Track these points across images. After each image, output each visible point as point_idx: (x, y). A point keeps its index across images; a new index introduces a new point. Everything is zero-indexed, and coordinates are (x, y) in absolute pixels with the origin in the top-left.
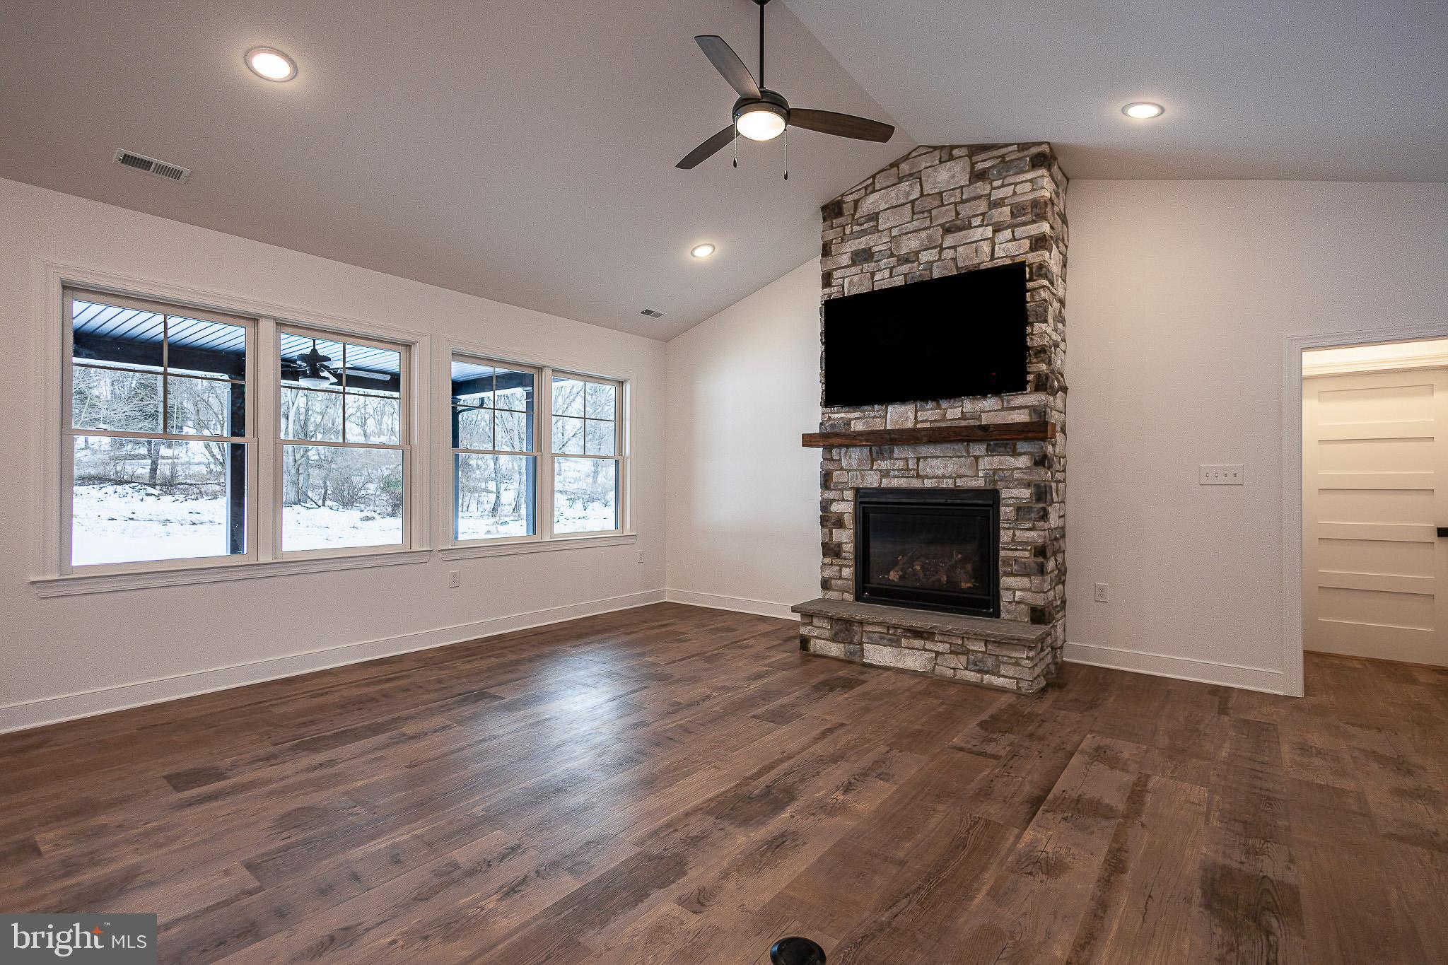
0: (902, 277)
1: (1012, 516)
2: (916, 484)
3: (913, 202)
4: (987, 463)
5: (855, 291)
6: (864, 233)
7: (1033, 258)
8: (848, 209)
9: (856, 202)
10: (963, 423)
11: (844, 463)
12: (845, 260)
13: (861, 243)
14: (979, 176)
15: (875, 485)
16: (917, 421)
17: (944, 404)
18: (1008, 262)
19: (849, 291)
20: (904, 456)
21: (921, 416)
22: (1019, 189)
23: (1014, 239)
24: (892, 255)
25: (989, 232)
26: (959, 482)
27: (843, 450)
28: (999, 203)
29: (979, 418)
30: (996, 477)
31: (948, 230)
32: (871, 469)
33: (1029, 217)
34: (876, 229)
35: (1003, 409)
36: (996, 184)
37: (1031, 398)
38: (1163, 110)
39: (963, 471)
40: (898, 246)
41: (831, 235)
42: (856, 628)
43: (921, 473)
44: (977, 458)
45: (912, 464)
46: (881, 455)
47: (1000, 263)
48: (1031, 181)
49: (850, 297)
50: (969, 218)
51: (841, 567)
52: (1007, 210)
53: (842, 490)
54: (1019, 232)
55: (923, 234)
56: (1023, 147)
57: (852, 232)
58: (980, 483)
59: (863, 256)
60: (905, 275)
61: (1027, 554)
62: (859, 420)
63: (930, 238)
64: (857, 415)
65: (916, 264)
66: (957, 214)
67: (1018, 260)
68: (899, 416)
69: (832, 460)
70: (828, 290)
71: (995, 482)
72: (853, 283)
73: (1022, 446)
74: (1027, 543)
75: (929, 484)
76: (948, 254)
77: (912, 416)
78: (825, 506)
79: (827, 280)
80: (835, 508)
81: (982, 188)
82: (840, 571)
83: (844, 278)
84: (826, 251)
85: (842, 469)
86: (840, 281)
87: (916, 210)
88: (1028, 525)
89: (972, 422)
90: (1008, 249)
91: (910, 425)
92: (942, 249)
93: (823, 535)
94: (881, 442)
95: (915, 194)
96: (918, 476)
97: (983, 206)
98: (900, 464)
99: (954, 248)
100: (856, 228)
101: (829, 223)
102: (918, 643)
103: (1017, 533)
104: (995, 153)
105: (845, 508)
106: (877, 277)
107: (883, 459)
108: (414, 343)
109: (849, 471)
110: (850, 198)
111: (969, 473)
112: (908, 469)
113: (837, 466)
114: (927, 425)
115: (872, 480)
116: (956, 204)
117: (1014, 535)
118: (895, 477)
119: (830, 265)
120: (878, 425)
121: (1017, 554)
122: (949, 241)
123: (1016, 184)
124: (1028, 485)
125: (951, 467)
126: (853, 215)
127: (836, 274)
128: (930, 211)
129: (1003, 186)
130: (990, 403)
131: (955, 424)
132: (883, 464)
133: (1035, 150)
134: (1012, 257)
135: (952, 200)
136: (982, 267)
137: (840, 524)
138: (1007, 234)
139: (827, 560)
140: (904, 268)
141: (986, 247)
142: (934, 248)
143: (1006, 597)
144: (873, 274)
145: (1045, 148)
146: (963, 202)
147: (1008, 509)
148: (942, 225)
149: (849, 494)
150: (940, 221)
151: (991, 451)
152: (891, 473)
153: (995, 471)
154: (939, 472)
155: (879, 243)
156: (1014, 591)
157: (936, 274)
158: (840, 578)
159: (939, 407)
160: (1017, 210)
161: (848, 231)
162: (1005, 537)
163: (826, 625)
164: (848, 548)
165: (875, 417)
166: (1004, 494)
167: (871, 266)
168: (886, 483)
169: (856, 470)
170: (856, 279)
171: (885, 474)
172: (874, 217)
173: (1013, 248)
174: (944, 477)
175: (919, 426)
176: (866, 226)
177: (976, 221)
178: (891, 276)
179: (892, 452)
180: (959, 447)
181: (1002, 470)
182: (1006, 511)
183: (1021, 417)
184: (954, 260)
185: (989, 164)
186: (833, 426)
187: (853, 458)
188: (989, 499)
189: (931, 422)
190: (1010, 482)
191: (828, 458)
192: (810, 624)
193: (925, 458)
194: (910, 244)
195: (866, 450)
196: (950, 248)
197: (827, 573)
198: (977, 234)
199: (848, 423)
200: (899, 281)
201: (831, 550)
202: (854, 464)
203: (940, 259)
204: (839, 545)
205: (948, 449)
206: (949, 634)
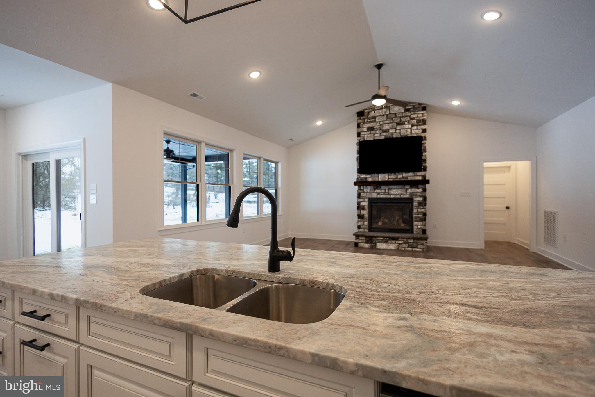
0: (384, 136)
1: (417, 205)
2: (388, 196)
3: (387, 115)
4: (410, 191)
5: (368, 139)
6: (371, 122)
7: (423, 135)
8: (366, 114)
9: (368, 113)
10: (403, 179)
11: (365, 190)
12: (365, 129)
13: (371, 125)
14: (407, 110)
15: (375, 197)
16: (389, 178)
17: (397, 174)
18: (416, 135)
19: (367, 139)
20: (384, 188)
21: (390, 177)
22: (419, 115)
23: (417, 129)
24: (380, 130)
25: (410, 126)
26: (402, 196)
27: (365, 187)
28: (413, 119)
29: (407, 178)
30: (413, 195)
31: (398, 124)
32: (374, 192)
33: (421, 124)
34: (375, 121)
35: (414, 176)
36: (412, 113)
37: (422, 173)
38: (461, 103)
39: (403, 193)
40: (383, 127)
41: (360, 121)
42: (374, 239)
43: (390, 193)
44: (407, 189)
45: (387, 191)
46: (377, 188)
47: (414, 135)
48: (422, 114)
49: (366, 141)
50: (404, 122)
51: (364, 222)
52: (415, 121)
53: (364, 199)
54: (419, 127)
55: (390, 125)
56: (420, 104)
57: (367, 121)
58: (407, 196)
59: (370, 129)
60: (385, 136)
61: (421, 215)
62: (370, 178)
63: (392, 126)
64: (369, 176)
65: (388, 133)
66: (401, 120)
67: (418, 135)
68: (383, 177)
69: (361, 189)
70: (359, 138)
71: (412, 196)
72: (367, 137)
73: (420, 186)
74: (421, 212)
75: (392, 196)
76: (398, 131)
77: (387, 177)
78: (359, 203)
79: (359, 135)
80: (362, 204)
81: (408, 114)
82: (364, 223)
83: (364, 135)
84: (359, 126)
85: (364, 192)
86: (363, 136)
87: (388, 117)
88: (422, 207)
89: (405, 179)
90: (416, 131)
91: (386, 179)
92: (396, 129)
93: (358, 212)
94: (377, 184)
95: (388, 113)
96: (389, 194)
97: (408, 119)
98: (383, 191)
99: (400, 129)
100: (369, 120)
101: (359, 118)
102: (394, 241)
103: (419, 210)
104: (412, 105)
105: (365, 204)
106: (376, 135)
107: (378, 189)
108: (234, 150)
109: (366, 193)
110: (366, 111)
111: (404, 193)
112: (385, 192)
113: (362, 191)
114: (392, 180)
115: (374, 195)
116: (400, 117)
117: (418, 210)
118: (382, 194)
119: (360, 130)
120: (376, 179)
121: (419, 215)
122: (398, 127)
123: (418, 114)
124: (421, 197)
125: (399, 191)
126: (367, 116)
127: (362, 133)
128: (392, 118)
129: (414, 114)
130: (410, 174)
131: (400, 180)
132: (378, 191)
133: (423, 106)
134: (417, 134)
135: (399, 116)
136: (409, 136)
137: (363, 208)
138: (415, 127)
139: (359, 220)
140: (385, 134)
141: (409, 130)
142: (394, 129)
143: (415, 228)
144: (374, 134)
145: (425, 105)
146: (402, 117)
147: (416, 203)
148: (396, 123)
149: (366, 200)
150: (396, 121)
151: (411, 187)
152: (381, 193)
153: (412, 193)
154: (396, 193)
155: (376, 126)
156: (418, 226)
157: (394, 136)
158: (364, 225)
159: (395, 174)
160: (418, 121)
161: (366, 120)
162: (415, 211)
163: (364, 238)
164: (366, 216)
165: (375, 177)
166: (415, 199)
167: (373, 132)
168: (379, 196)
169: (369, 192)
170: (369, 135)
171: (378, 194)
172: (374, 117)
173: (417, 131)
174: (397, 194)
175: (389, 180)
176: (372, 120)
177: (406, 123)
178: (380, 136)
179: (381, 187)
180: (402, 186)
181: (414, 193)
182: (415, 204)
183: (419, 178)
184: (400, 133)
185: (410, 107)
186: (361, 179)
187: (368, 189)
188: (410, 201)
189: (393, 179)
190: (417, 196)
191: (359, 189)
192: (358, 239)
193: (391, 189)
194: (386, 127)
195: (372, 187)
196: (398, 129)
197: (359, 224)
198: (407, 126)
199: (366, 178)
200: (383, 137)
201: (360, 217)
202: (368, 191)
203: (395, 132)
204: (363, 215)
205: (398, 187)
206: (403, 238)
